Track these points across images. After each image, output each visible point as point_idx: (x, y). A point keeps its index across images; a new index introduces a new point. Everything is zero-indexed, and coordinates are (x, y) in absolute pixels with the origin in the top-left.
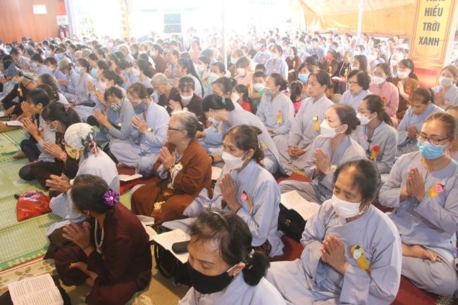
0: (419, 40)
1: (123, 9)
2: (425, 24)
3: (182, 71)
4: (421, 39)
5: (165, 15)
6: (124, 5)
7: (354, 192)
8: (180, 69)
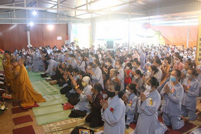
0: (198, 59)
1: (91, 40)
2: (200, 54)
3: (111, 57)
4: (199, 59)
5: (107, 42)
6: (92, 39)
7: (149, 83)
8: (110, 56)
